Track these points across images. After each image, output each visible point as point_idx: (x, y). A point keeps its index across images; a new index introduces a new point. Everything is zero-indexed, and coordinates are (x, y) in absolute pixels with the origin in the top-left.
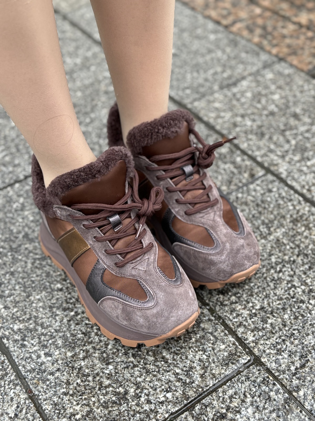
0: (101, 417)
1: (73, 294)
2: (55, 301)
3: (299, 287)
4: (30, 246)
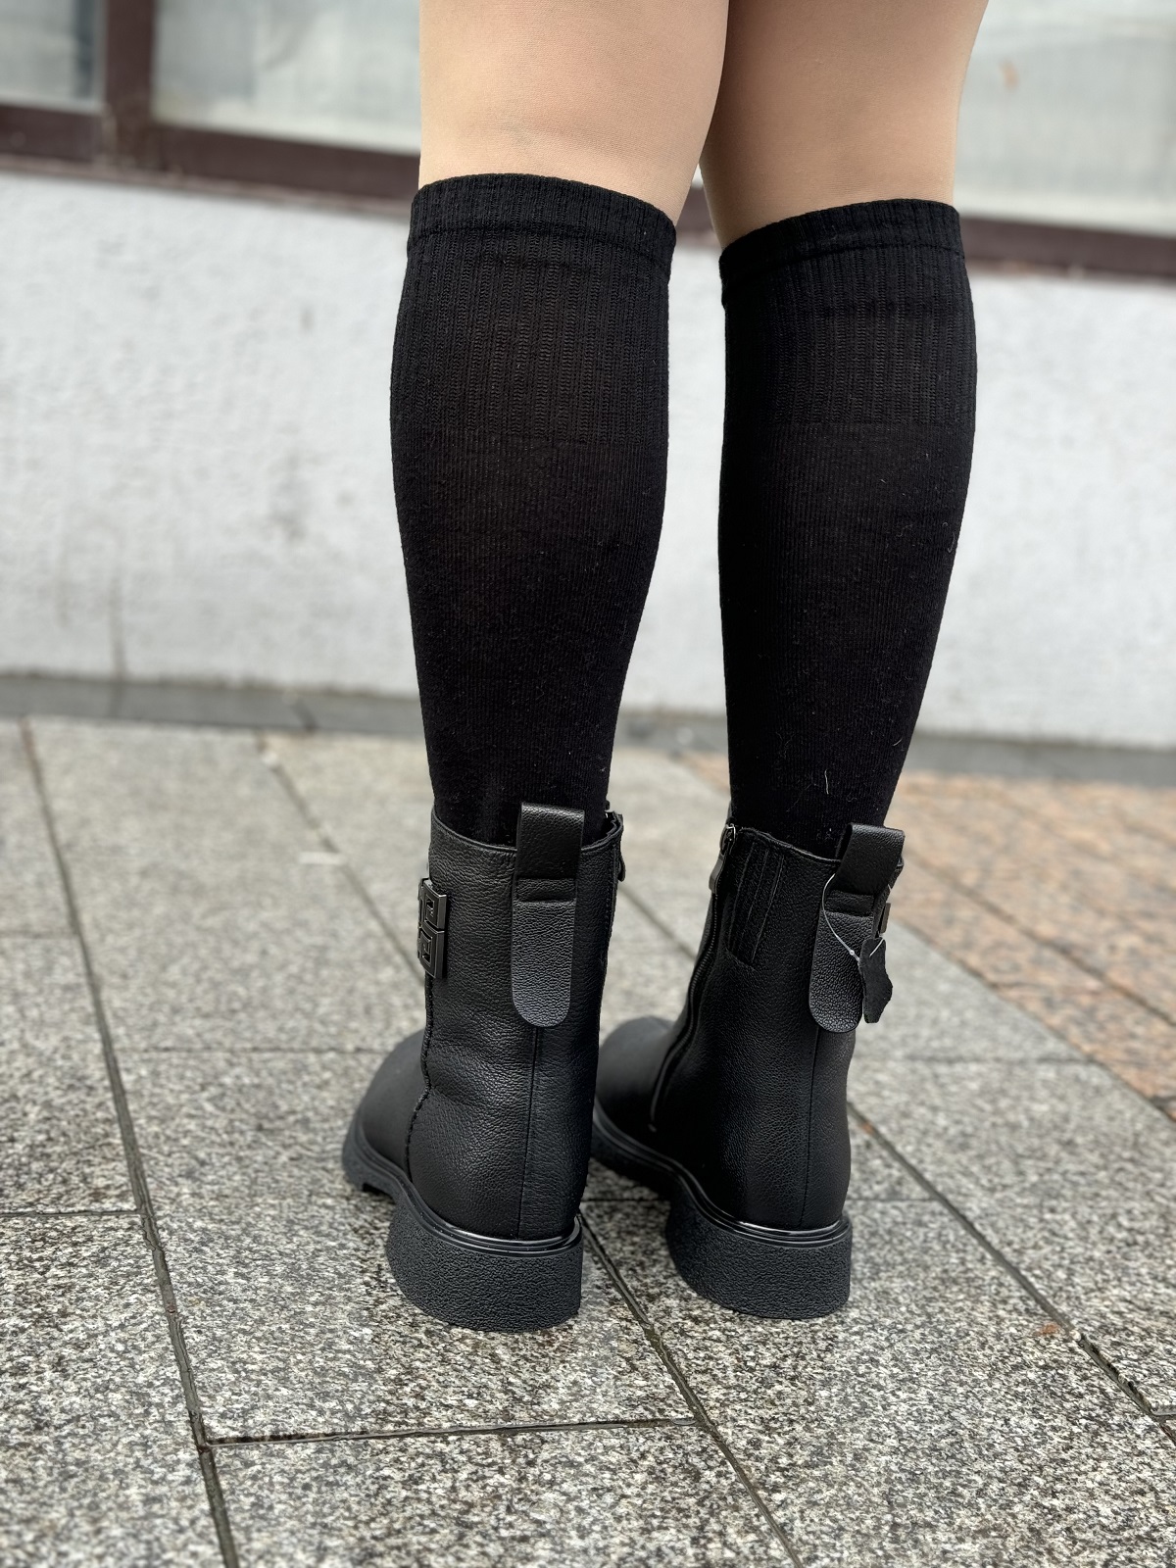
0: (301, 1382)
2: (305, 1218)
3: (885, 1367)
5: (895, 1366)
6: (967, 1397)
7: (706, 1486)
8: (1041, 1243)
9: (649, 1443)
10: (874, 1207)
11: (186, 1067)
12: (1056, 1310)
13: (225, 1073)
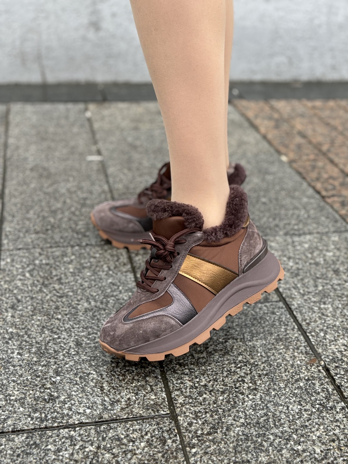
0: (28, 404)
1: (66, 325)
2: (49, 325)
3: (247, 383)
4: (57, 287)
5: (250, 383)
6: (275, 396)
7: (167, 447)
8: (317, 319)
9: (150, 427)
10: (257, 306)
11: (23, 257)
12: (317, 351)
13: (37, 259)
